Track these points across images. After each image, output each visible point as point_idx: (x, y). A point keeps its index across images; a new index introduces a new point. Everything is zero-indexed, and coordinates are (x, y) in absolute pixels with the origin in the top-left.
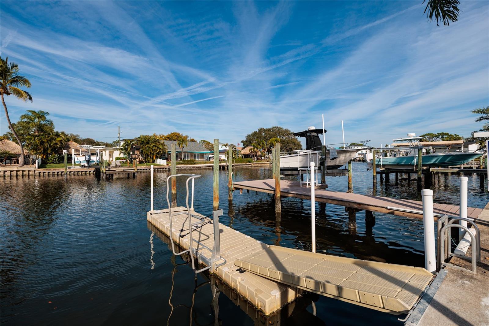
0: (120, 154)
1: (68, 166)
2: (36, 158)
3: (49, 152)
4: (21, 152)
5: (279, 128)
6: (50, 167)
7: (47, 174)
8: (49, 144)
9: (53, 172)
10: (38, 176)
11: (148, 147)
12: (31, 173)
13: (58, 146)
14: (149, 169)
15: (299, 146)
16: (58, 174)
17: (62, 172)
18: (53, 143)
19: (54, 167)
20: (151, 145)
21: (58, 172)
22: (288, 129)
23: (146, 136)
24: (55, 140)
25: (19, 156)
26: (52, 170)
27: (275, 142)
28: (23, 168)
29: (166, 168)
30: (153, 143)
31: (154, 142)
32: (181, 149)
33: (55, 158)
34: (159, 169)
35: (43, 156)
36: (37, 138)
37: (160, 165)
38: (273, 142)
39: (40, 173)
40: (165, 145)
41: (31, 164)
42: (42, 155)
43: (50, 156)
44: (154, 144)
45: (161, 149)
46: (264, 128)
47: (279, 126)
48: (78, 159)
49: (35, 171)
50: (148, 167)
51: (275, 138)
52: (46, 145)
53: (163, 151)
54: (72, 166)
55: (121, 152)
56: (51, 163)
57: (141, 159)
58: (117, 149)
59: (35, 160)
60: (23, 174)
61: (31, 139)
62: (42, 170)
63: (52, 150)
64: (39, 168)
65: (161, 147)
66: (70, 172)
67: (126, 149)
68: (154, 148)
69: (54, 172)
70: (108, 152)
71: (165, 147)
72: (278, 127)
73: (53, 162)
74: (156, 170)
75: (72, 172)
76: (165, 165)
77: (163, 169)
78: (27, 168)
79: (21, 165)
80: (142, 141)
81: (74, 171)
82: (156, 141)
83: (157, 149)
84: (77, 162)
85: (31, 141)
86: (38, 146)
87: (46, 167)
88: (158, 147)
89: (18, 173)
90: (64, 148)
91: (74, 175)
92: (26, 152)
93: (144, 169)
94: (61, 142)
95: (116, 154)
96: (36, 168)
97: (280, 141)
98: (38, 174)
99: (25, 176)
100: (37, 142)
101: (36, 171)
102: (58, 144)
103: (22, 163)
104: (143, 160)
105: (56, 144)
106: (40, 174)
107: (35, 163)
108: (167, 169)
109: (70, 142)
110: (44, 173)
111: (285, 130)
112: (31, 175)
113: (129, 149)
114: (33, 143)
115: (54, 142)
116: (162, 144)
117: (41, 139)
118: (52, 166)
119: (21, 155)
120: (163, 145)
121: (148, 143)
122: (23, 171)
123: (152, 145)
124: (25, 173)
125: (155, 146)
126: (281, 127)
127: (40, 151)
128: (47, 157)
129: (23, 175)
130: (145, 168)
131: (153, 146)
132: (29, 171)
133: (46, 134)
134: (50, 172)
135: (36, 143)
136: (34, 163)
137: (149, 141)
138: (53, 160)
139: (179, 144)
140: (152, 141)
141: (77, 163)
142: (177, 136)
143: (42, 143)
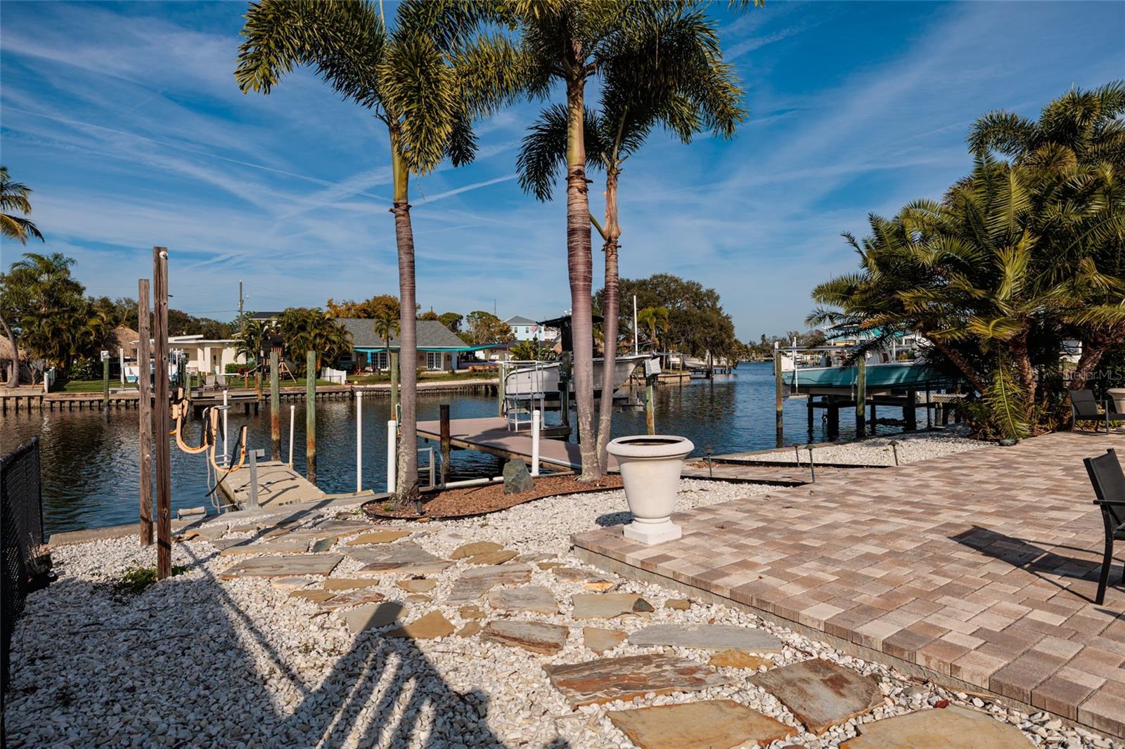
0: (236, 357)
1: (112, 387)
2: (44, 367)
3: (72, 354)
4: (12, 355)
5: (671, 278)
6: (73, 390)
7: (67, 404)
8: (71, 334)
9: (81, 402)
10: (49, 410)
11: (302, 337)
12: (33, 402)
13: (92, 338)
14: (303, 394)
15: (720, 330)
16: (91, 406)
17: (100, 401)
18: (80, 332)
19: (82, 390)
20: (310, 333)
21: (92, 402)
22: (696, 281)
23: (300, 309)
24: (85, 324)
25: (8, 364)
26: (79, 396)
27: (651, 318)
28: (17, 392)
29: (344, 392)
30: (315, 327)
31: (319, 324)
32: (385, 343)
33: (85, 368)
34: (327, 395)
35: (60, 363)
36: (44, 320)
37: (330, 383)
38: (648, 319)
39: (52, 402)
40: (346, 333)
41: (34, 382)
42: (58, 362)
43: (75, 362)
44: (318, 331)
45: (334, 342)
46: (628, 280)
47: (669, 274)
48: (131, 373)
49: (42, 398)
50: (298, 389)
51: (654, 307)
52: (65, 337)
53: (340, 348)
54: (119, 387)
55: (238, 350)
56: (77, 378)
57: (285, 369)
58: (230, 345)
59: (43, 373)
60: (17, 404)
61: (32, 323)
62: (56, 396)
63: (78, 349)
64: (50, 391)
65: (334, 338)
66: (118, 401)
67: (250, 344)
68: (318, 340)
69: (84, 402)
70: (208, 350)
71: (348, 337)
72: (666, 277)
73: (82, 377)
74: (320, 395)
75: (123, 402)
76: (343, 382)
77: (337, 393)
78: (25, 391)
79: (12, 386)
80: (289, 324)
81: (126, 398)
82: (322, 322)
83: (325, 343)
84: (131, 378)
85: (33, 329)
86: (47, 339)
87: (65, 390)
88: (327, 339)
89: (8, 402)
90: (105, 342)
91: (127, 407)
92: (22, 352)
93: (289, 395)
94: (97, 328)
95: (228, 356)
96: (44, 391)
97: (666, 316)
98: (48, 404)
99: (22, 409)
100: (46, 329)
101: (45, 399)
102: (92, 335)
103: (14, 380)
104: (288, 371)
105: (88, 334)
106: (54, 405)
107: (43, 380)
108: (347, 394)
109: (120, 328)
110: (62, 402)
111: (687, 283)
112: (34, 408)
113: (257, 344)
114: (36, 332)
115: (83, 329)
116: (338, 330)
117: (54, 323)
118: (79, 387)
119: (11, 360)
120: (342, 331)
121: (302, 328)
122: (18, 398)
123: (313, 334)
124: (21, 402)
125: (321, 336)
126: (677, 275)
127: (53, 351)
128: (69, 364)
129: (17, 408)
130: (292, 392)
131: (316, 335)
132: (30, 398)
133: (64, 311)
134: (73, 401)
135: (43, 332)
136: (40, 379)
137: (306, 322)
138: (81, 373)
139: (379, 331)
140: (313, 322)
141: (129, 381)
142: (386, 305)
143: (57, 332)
